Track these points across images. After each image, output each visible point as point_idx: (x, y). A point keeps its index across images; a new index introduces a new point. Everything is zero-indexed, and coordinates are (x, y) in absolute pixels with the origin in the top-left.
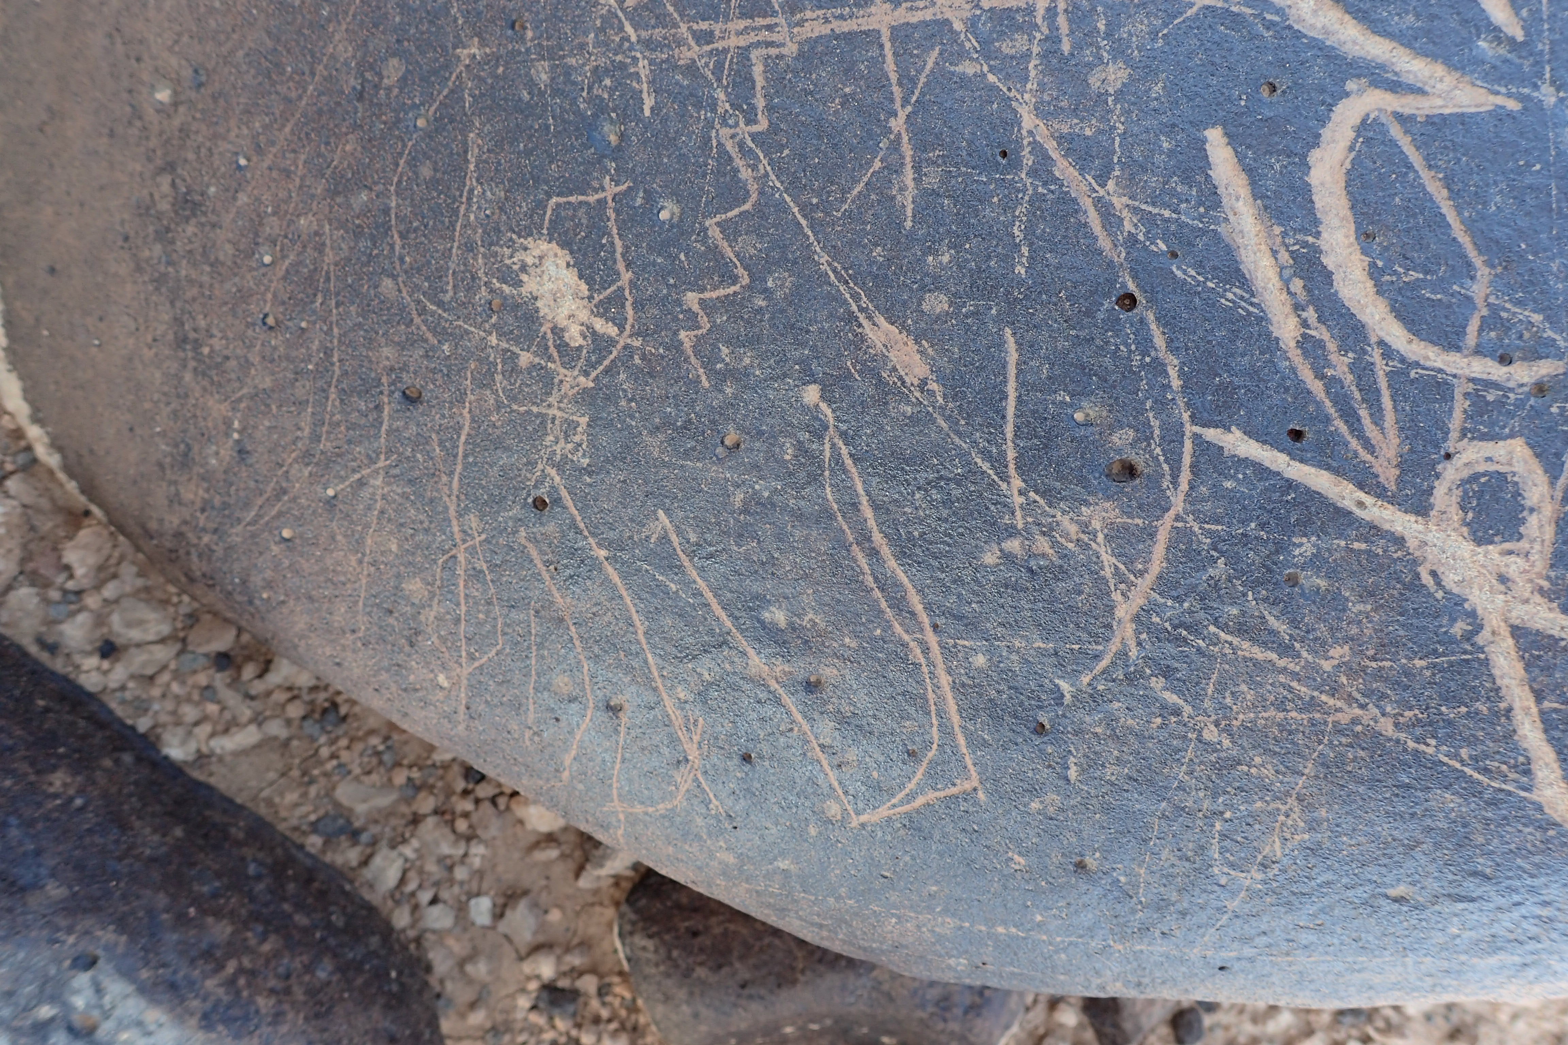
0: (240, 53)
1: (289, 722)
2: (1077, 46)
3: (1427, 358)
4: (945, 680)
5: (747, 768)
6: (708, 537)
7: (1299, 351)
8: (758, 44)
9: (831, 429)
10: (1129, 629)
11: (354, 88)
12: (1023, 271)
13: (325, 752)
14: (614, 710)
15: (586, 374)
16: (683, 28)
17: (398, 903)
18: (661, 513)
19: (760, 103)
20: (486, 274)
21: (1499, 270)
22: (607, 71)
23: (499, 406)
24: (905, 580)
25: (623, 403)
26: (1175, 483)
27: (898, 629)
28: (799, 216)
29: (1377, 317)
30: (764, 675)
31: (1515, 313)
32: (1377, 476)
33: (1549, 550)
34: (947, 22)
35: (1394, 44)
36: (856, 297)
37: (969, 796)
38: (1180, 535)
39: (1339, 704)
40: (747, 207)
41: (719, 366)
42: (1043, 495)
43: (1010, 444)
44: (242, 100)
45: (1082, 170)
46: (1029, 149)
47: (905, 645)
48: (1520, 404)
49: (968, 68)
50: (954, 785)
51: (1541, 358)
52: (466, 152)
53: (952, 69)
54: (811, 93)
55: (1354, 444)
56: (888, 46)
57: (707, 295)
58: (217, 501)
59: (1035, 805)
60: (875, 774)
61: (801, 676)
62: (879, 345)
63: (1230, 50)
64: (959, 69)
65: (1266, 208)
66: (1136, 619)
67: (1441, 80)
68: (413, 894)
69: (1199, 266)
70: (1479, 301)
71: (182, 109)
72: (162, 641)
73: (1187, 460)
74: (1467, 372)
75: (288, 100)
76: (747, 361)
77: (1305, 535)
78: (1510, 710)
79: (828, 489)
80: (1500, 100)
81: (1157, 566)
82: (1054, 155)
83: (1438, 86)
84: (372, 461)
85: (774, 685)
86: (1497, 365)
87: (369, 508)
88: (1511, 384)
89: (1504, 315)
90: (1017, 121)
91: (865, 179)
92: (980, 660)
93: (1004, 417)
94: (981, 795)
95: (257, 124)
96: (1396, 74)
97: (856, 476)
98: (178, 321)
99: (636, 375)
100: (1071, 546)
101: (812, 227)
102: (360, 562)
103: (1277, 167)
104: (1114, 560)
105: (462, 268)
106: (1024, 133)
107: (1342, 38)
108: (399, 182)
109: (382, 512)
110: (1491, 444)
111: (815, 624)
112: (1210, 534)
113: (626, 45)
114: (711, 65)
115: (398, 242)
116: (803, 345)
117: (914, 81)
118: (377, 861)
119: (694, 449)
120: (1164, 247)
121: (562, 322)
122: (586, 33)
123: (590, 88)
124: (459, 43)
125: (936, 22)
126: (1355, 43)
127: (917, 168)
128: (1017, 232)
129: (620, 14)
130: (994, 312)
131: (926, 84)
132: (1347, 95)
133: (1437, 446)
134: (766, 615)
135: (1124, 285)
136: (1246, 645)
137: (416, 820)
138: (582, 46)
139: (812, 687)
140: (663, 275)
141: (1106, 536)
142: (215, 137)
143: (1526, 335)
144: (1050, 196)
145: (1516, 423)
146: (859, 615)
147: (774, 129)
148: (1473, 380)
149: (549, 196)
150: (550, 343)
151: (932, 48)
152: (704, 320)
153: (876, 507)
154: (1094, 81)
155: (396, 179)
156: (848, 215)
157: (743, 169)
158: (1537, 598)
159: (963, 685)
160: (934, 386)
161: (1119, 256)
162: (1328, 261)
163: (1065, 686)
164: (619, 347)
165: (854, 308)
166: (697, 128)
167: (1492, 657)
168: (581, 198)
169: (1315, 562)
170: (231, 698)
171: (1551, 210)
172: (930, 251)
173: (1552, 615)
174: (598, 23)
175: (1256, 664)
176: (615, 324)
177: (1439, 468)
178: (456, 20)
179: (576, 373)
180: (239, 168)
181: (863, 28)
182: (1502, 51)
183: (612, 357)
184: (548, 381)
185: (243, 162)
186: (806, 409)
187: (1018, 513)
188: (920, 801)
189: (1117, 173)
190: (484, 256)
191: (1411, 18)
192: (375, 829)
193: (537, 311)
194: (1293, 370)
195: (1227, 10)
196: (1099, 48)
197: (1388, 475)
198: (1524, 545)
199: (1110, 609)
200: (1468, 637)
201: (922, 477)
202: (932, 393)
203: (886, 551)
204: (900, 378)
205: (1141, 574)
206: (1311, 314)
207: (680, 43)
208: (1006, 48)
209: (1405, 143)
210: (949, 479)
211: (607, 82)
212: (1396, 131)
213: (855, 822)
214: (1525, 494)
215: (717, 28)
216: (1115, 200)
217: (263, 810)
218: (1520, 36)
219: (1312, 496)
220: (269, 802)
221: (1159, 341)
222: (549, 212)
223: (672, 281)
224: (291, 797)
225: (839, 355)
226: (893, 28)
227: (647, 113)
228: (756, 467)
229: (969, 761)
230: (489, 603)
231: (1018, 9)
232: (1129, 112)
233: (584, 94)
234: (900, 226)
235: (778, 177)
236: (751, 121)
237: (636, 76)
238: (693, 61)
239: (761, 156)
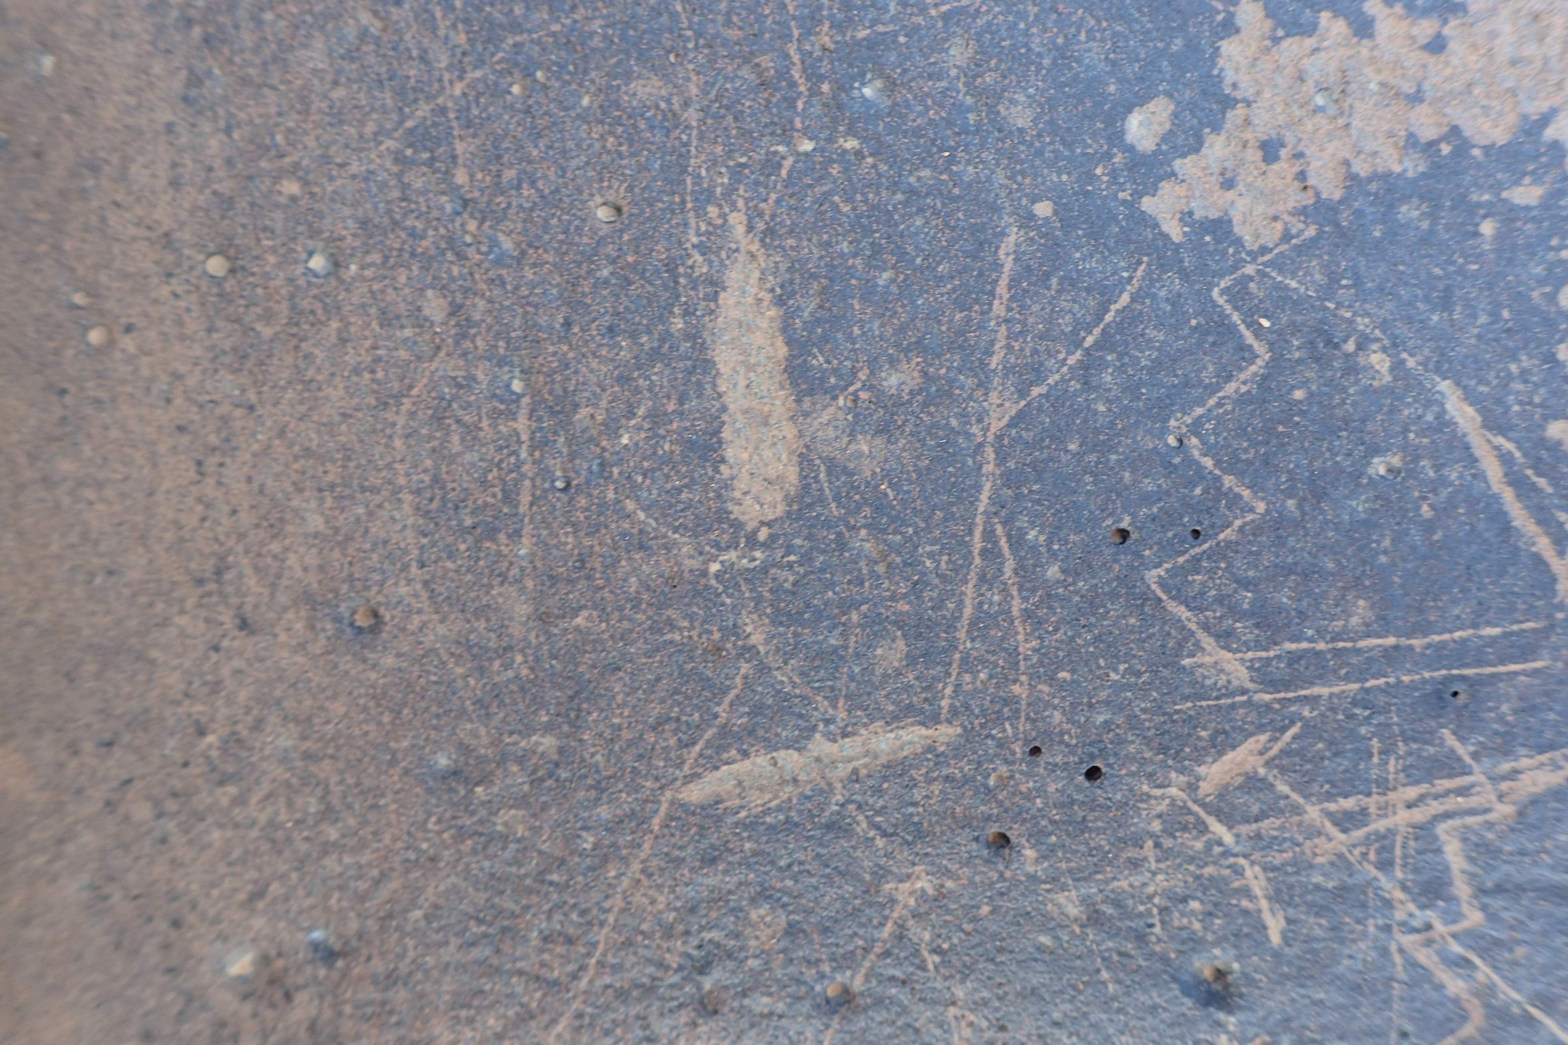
0: (418, 914)
8: (1447, 816)
11: (689, 956)
16: (1313, 812)
19: (1461, 890)
22: (1190, 893)
40: (1467, 1032)
44: (445, 988)
71: (301, 998)
75: (548, 983)
95: (491, 1022)
113: (1217, 850)
114: (1372, 856)
122: (1137, 844)
123: (1166, 920)
124: (886, 876)
129: (1195, 808)
138: (1135, 863)
147: (1492, 922)
157: (1449, 984)
174: (1156, 826)
207: (1311, 833)
211: (1195, 906)
215: (1372, 803)
227: (1275, 938)
233: (1157, 930)
235: (1513, 983)
236: (1452, 916)
237: (1246, 892)
238: (1340, 856)
239: (1477, 961)
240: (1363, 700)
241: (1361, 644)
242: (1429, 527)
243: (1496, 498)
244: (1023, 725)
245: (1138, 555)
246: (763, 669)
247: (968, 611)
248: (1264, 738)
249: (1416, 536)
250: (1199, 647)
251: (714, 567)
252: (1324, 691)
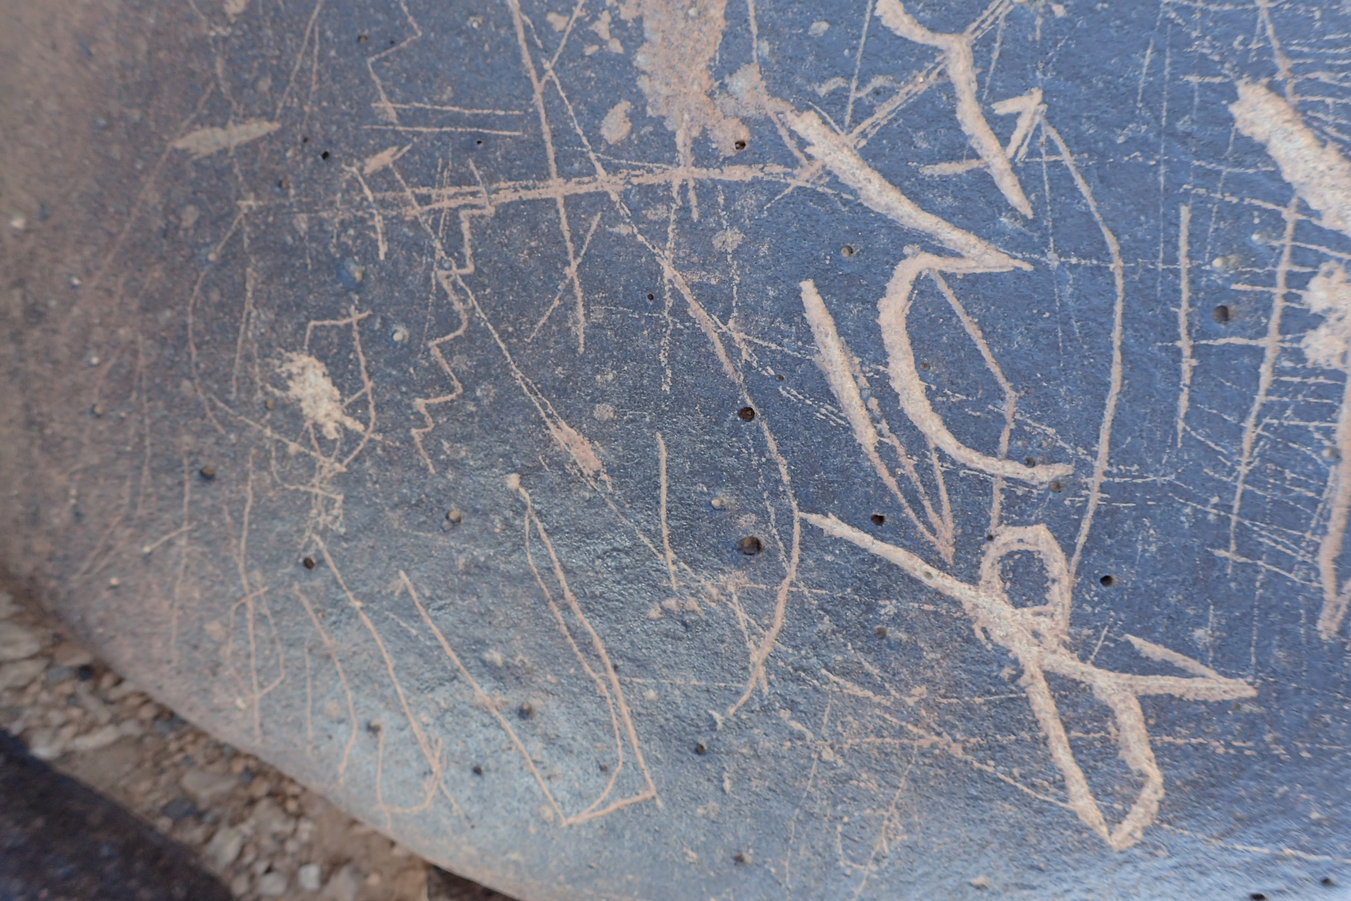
0: (75, 195)
1: (142, 723)
2: (704, 215)
3: (972, 461)
4: (625, 710)
5: (478, 778)
6: (439, 592)
7: (877, 455)
8: (465, 206)
9: (529, 509)
10: (762, 671)
11: (161, 228)
12: (668, 389)
13: (173, 746)
14: (373, 729)
15: (340, 461)
16: (408, 193)
17: (237, 873)
18: (402, 573)
19: (468, 251)
20: (262, 380)
21: (1023, 393)
22: (351, 224)
23: (274, 485)
24: (591, 630)
25: (369, 485)
26: (789, 557)
27: (587, 669)
28: (499, 341)
29: (934, 429)
30: (487, 704)
31: (1034, 428)
32: (939, 553)
33: (1068, 612)
34: (606, 194)
35: (938, 219)
36: (544, 406)
37: (649, 803)
38: (795, 599)
39: (922, 732)
40: (460, 332)
41: (442, 457)
42: (690, 564)
43: (664, 523)
44: (76, 232)
45: (709, 312)
46: (669, 294)
47: (593, 681)
48: (1041, 498)
49: (622, 229)
50: (637, 794)
51: (1055, 462)
52: (245, 282)
53: (611, 230)
54: (506, 246)
55: (921, 527)
56: (562, 211)
57: (431, 401)
58: (60, 553)
59: (700, 811)
60: (577, 785)
61: (515, 705)
62: (563, 444)
63: (818, 221)
64: (616, 230)
65: (848, 342)
66: (766, 663)
67: (974, 247)
68: (250, 866)
69: (799, 387)
70: (1009, 418)
71: (32, 236)
72: (32, 657)
73: (797, 538)
74: (1001, 472)
75: (110, 235)
76: (463, 454)
77: (888, 598)
78: (1046, 738)
79: (529, 557)
80: (1017, 263)
81: (779, 621)
82: (689, 299)
83: (972, 251)
84: (178, 525)
85: (495, 713)
86: (1024, 467)
87: (177, 564)
88: (1035, 482)
89: (1027, 428)
90: (660, 272)
91: (548, 314)
92: (651, 694)
93: (658, 503)
94: (659, 803)
95: (87, 253)
96: (941, 242)
97: (549, 546)
98: (27, 407)
99: (379, 463)
100: (713, 605)
101: (509, 350)
102: (171, 606)
103: (855, 311)
104: (746, 616)
105: (243, 374)
106: (666, 281)
107: (900, 213)
108: (195, 304)
109: (187, 567)
110: (1022, 528)
111: (524, 664)
112: (817, 596)
113: (365, 203)
114: (430, 222)
115: (194, 352)
116: (504, 442)
117: (582, 239)
118: (218, 839)
119: (424, 522)
120: (772, 373)
121: (321, 419)
122: (334, 193)
123: (338, 236)
124: (239, 197)
125: (598, 194)
126: (910, 217)
127: (586, 306)
128: (662, 359)
129: (360, 179)
130: (647, 419)
131: (592, 241)
132: (905, 257)
133: (982, 531)
134: (487, 656)
135: (743, 401)
136: (849, 685)
137: (252, 802)
138: (332, 203)
139: (524, 713)
140: (397, 384)
141: (739, 598)
142: (56, 261)
143: (1045, 444)
144: (686, 331)
145: (1039, 512)
146: (557, 657)
147: (479, 271)
148: (1007, 479)
149: (308, 319)
150: (312, 436)
151: (595, 214)
152: (429, 420)
153: (567, 571)
154: (717, 243)
155: (192, 301)
156: (536, 341)
157: (456, 303)
158: (1062, 650)
159: (639, 714)
160: (605, 477)
161: (739, 379)
162: (896, 385)
163: (717, 716)
164: (365, 440)
165: (543, 414)
166: (420, 270)
167: (1032, 696)
168: (333, 322)
169: (897, 620)
170: (92, 704)
171: (1058, 348)
172: (597, 371)
173: (1073, 663)
174: (344, 185)
175: (857, 699)
176: (362, 422)
177: (984, 547)
178: (237, 177)
179: (332, 460)
180: (74, 287)
181: (544, 196)
182: (1018, 225)
183: (360, 448)
184: (311, 467)
185: (76, 282)
186: (510, 493)
187: (673, 579)
188: (612, 807)
189: (735, 314)
190: (260, 365)
191: (950, 199)
192: (217, 811)
193: (301, 410)
194: (873, 468)
195: (814, 190)
196: (720, 217)
197: (947, 552)
198: (1049, 608)
199: (747, 655)
200: (1014, 679)
201: (600, 548)
202: (603, 482)
203: (575, 606)
204: (580, 470)
205: (768, 627)
206: (884, 426)
207: (406, 203)
208: (651, 215)
209: (949, 295)
210: (619, 550)
211: (351, 232)
212: (942, 286)
213: (564, 823)
214: (1049, 569)
215: (434, 192)
216: (735, 335)
217: (119, 797)
218: (1030, 215)
219: (891, 567)
220: (125, 790)
221: (772, 445)
222: (308, 333)
223: (404, 389)
224: (144, 786)
225: (533, 451)
226: (566, 198)
227: (382, 257)
228: (473, 538)
229: (647, 775)
230: (272, 642)
231: (659, 185)
232: (743, 267)
233: (334, 241)
234: (574, 351)
235: (483, 310)
236: (461, 265)
237: (373, 228)
238: (416, 218)
239: (470, 293)
240: (439, 137)
241: (445, 108)
242: (486, 56)
243: (519, 47)
244: (304, 127)
245: (366, 49)
246: (217, 86)
247: (297, 67)
248: (395, 149)
249: (480, 59)
250: (379, 99)
251: (213, 34)
252: (424, 130)
